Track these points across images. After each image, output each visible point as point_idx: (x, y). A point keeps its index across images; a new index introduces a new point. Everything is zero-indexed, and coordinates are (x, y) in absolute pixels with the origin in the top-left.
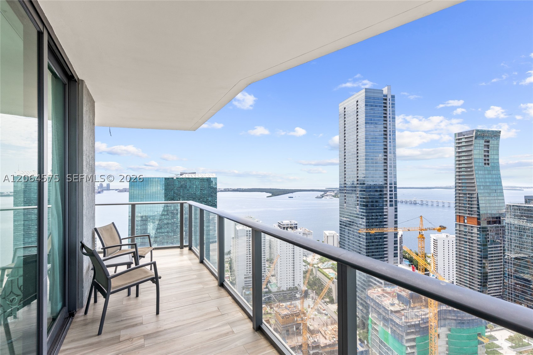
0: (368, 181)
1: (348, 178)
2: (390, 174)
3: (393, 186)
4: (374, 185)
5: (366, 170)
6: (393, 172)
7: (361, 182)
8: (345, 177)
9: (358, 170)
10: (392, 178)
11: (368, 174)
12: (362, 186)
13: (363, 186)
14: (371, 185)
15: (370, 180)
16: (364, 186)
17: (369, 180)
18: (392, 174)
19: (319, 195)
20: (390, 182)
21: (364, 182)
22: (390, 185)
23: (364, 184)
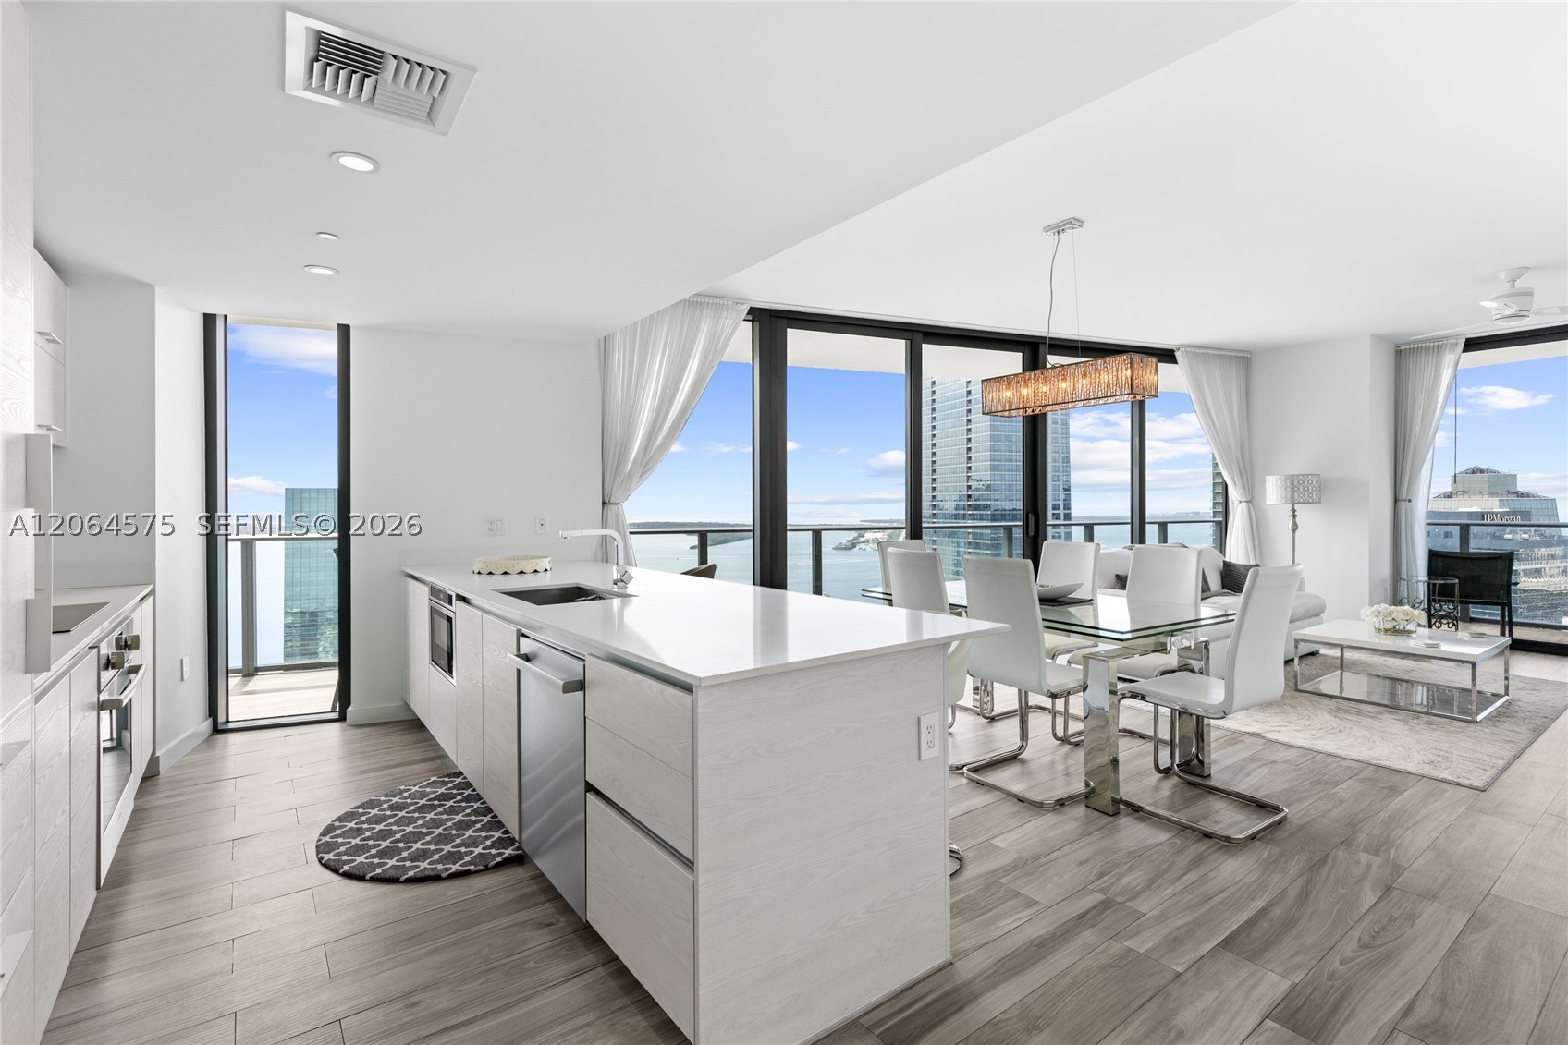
0: (997, 500)
1: (941, 491)
2: (1053, 481)
3: (1062, 512)
4: (1014, 510)
5: (993, 468)
6: (1060, 474)
7: (978, 503)
8: (934, 488)
9: (969, 468)
10: (1059, 490)
11: (998, 481)
12: (981, 512)
13: (984, 512)
14: (1005, 510)
15: (1004, 498)
16: (986, 512)
17: (999, 497)
18: (1058, 481)
19: (844, 542)
20: (1055, 502)
21: (986, 503)
22: (1053, 509)
23: (987, 507)
